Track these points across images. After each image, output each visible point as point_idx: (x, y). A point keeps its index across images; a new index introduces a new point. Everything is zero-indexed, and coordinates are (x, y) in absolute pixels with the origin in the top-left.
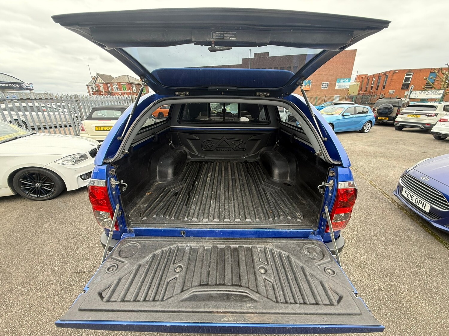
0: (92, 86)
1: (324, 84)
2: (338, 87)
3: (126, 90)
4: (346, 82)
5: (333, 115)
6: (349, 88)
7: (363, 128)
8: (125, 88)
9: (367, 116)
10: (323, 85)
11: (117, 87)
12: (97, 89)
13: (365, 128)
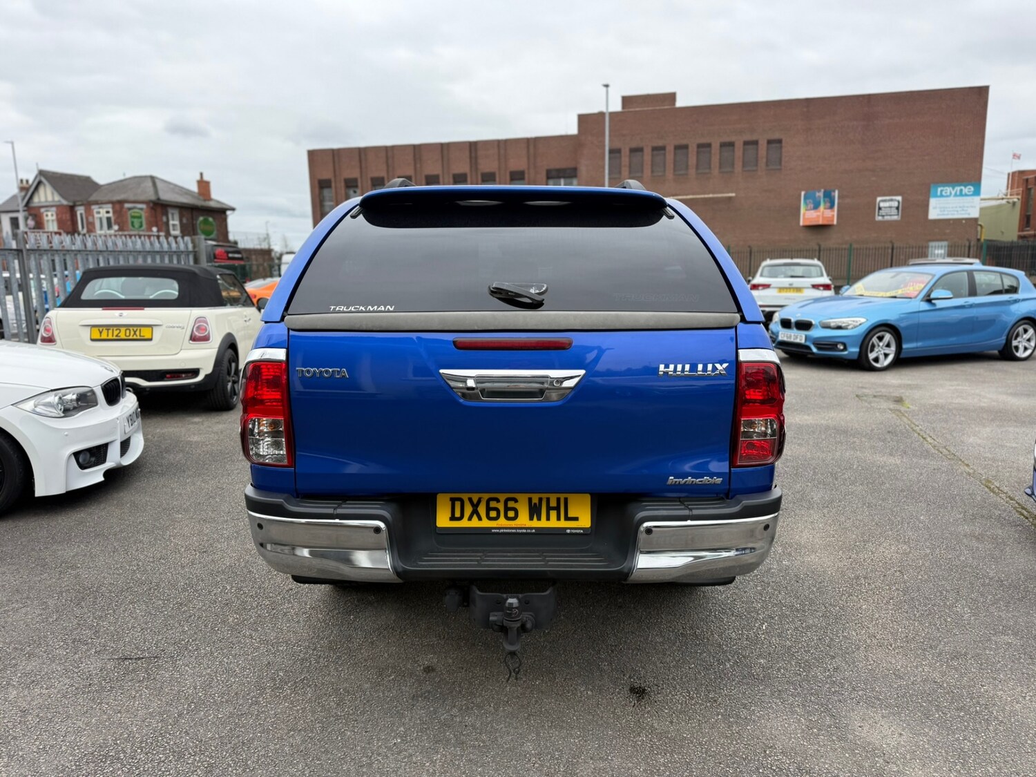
0: (14, 215)
1: (887, 204)
2: (938, 211)
3: (144, 226)
4: (966, 195)
5: (895, 297)
6: (980, 215)
7: (1009, 342)
8: (141, 223)
9: (1016, 301)
10: (882, 205)
11: (109, 219)
12: (31, 223)
13: (1014, 343)
